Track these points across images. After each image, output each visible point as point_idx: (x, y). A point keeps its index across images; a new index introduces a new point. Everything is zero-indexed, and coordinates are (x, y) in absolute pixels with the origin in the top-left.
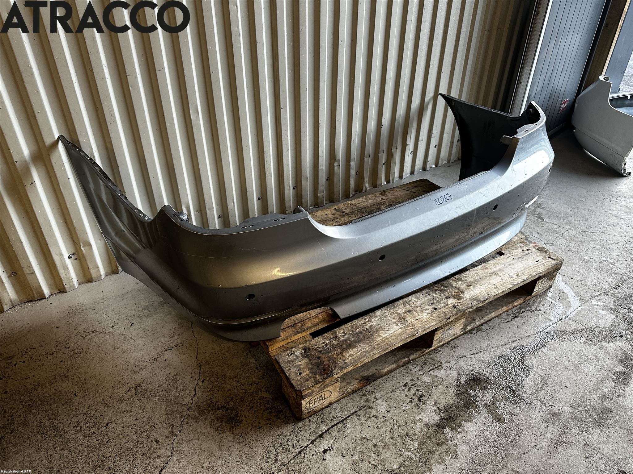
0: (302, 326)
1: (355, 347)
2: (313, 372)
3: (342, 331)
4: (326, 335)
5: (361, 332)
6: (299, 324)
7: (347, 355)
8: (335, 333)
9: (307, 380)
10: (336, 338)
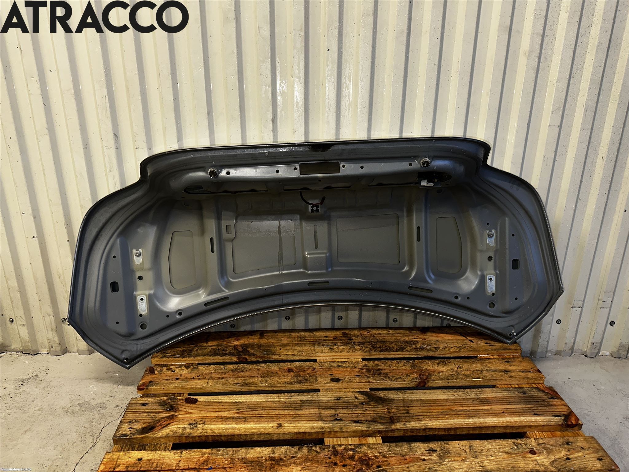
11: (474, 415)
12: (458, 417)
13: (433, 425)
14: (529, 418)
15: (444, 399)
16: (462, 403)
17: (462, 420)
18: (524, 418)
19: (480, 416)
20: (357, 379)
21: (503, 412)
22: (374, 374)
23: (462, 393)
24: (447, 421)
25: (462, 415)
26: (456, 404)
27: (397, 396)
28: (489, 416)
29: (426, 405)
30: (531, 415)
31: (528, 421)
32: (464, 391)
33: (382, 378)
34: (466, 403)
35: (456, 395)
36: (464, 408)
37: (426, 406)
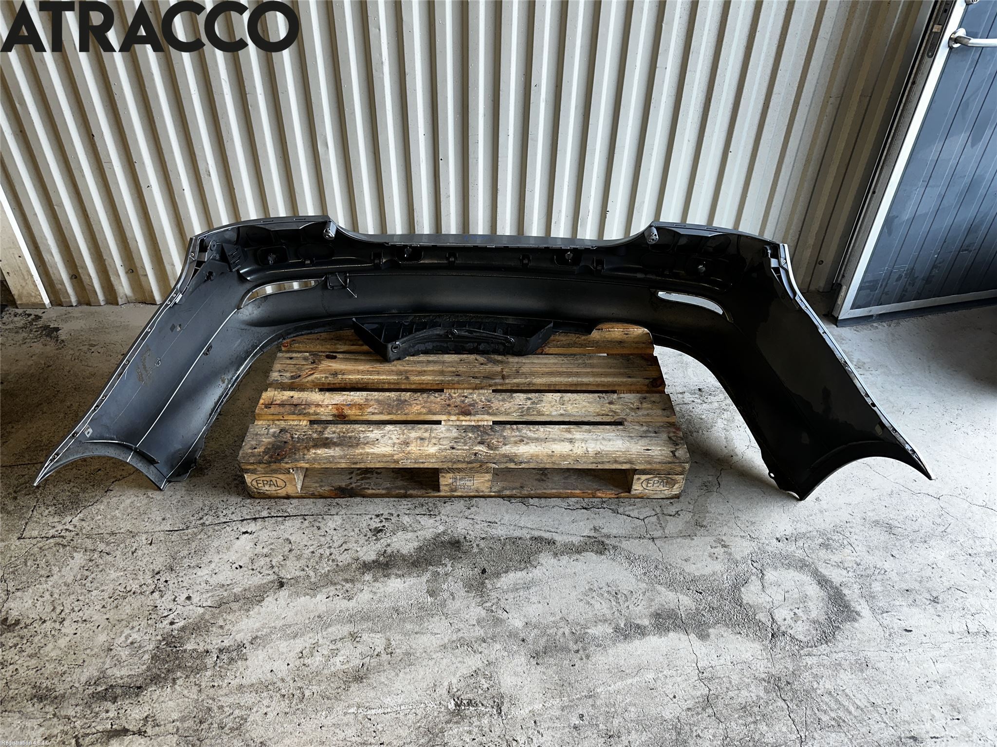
0: (304, 409)
1: (330, 448)
2: (265, 452)
3: (334, 429)
4: (316, 426)
5: (350, 438)
6: (303, 407)
7: (314, 451)
8: (326, 428)
9: (253, 456)
10: (321, 433)
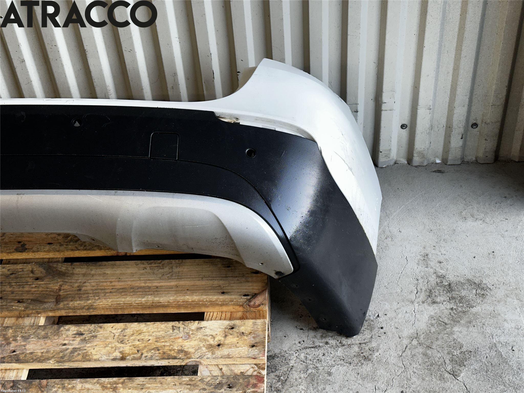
11: (152, 293)
12: (134, 295)
13: (99, 305)
14: (211, 297)
15: (132, 273)
16: (148, 279)
17: (134, 299)
18: (205, 297)
19: (158, 294)
20: (47, 247)
21: (188, 290)
22: (71, 241)
23: (156, 265)
24: (118, 300)
25: (138, 293)
26: (142, 279)
27: (80, 270)
28: (168, 294)
29: (106, 280)
30: (216, 294)
31: (206, 301)
32: (160, 263)
33: (76, 245)
34: (153, 278)
35: (148, 268)
36: (147, 284)
37: (106, 282)
